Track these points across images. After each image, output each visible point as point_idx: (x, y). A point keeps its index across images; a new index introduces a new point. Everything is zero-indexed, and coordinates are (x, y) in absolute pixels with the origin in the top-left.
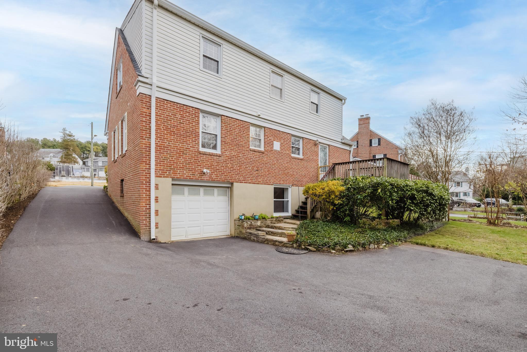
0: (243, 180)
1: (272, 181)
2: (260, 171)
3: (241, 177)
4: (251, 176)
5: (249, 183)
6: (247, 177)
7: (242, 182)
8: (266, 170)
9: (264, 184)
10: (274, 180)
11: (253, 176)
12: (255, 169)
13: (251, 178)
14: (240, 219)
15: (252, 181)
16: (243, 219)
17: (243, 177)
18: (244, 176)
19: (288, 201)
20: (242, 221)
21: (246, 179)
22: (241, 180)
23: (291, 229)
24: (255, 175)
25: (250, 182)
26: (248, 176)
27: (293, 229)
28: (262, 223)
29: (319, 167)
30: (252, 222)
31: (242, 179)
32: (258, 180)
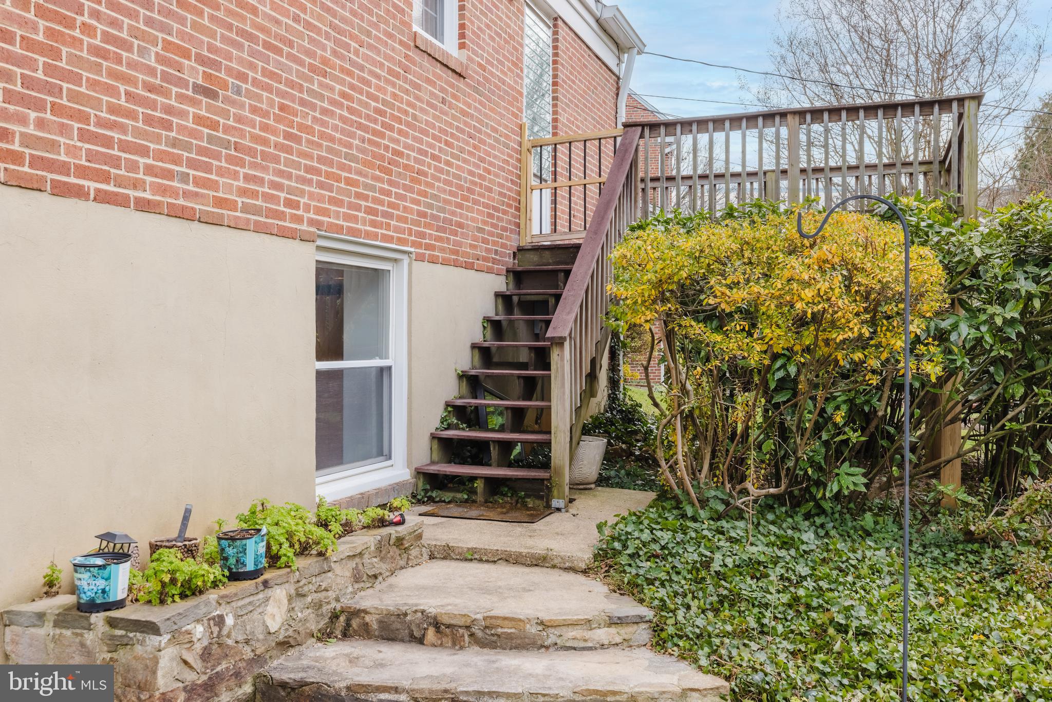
0: (82, 172)
1: (307, 208)
2: (227, 100)
3: (63, 130)
4: (157, 139)
5: (144, 206)
6: (125, 147)
7: (79, 193)
8: (271, 103)
9: (260, 229)
10: (321, 199)
11: (174, 143)
12: (194, 73)
13: (161, 156)
14: (92, 607)
15: (163, 190)
16: (120, 604)
17: (84, 136)
18: (100, 123)
19: (384, 373)
20: (112, 623)
21: (115, 162)
22: (64, 168)
23: (603, 634)
24: (193, 134)
25: (147, 195)
26: (137, 132)
27: (626, 631)
28: (298, 604)
29: (526, 145)
30: (220, 621)
31: (72, 151)
32: (213, 185)
